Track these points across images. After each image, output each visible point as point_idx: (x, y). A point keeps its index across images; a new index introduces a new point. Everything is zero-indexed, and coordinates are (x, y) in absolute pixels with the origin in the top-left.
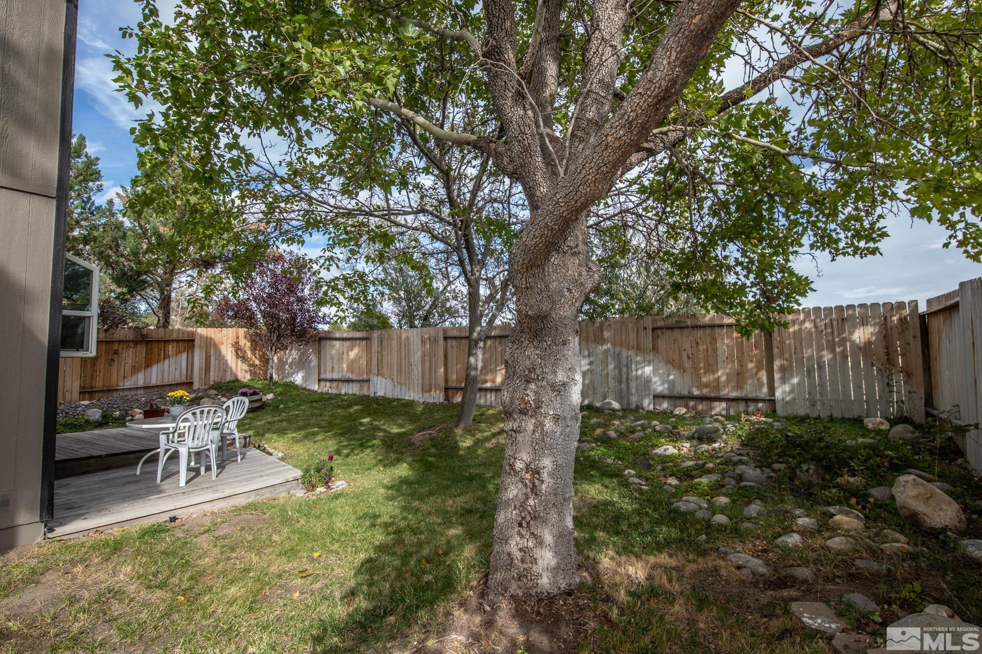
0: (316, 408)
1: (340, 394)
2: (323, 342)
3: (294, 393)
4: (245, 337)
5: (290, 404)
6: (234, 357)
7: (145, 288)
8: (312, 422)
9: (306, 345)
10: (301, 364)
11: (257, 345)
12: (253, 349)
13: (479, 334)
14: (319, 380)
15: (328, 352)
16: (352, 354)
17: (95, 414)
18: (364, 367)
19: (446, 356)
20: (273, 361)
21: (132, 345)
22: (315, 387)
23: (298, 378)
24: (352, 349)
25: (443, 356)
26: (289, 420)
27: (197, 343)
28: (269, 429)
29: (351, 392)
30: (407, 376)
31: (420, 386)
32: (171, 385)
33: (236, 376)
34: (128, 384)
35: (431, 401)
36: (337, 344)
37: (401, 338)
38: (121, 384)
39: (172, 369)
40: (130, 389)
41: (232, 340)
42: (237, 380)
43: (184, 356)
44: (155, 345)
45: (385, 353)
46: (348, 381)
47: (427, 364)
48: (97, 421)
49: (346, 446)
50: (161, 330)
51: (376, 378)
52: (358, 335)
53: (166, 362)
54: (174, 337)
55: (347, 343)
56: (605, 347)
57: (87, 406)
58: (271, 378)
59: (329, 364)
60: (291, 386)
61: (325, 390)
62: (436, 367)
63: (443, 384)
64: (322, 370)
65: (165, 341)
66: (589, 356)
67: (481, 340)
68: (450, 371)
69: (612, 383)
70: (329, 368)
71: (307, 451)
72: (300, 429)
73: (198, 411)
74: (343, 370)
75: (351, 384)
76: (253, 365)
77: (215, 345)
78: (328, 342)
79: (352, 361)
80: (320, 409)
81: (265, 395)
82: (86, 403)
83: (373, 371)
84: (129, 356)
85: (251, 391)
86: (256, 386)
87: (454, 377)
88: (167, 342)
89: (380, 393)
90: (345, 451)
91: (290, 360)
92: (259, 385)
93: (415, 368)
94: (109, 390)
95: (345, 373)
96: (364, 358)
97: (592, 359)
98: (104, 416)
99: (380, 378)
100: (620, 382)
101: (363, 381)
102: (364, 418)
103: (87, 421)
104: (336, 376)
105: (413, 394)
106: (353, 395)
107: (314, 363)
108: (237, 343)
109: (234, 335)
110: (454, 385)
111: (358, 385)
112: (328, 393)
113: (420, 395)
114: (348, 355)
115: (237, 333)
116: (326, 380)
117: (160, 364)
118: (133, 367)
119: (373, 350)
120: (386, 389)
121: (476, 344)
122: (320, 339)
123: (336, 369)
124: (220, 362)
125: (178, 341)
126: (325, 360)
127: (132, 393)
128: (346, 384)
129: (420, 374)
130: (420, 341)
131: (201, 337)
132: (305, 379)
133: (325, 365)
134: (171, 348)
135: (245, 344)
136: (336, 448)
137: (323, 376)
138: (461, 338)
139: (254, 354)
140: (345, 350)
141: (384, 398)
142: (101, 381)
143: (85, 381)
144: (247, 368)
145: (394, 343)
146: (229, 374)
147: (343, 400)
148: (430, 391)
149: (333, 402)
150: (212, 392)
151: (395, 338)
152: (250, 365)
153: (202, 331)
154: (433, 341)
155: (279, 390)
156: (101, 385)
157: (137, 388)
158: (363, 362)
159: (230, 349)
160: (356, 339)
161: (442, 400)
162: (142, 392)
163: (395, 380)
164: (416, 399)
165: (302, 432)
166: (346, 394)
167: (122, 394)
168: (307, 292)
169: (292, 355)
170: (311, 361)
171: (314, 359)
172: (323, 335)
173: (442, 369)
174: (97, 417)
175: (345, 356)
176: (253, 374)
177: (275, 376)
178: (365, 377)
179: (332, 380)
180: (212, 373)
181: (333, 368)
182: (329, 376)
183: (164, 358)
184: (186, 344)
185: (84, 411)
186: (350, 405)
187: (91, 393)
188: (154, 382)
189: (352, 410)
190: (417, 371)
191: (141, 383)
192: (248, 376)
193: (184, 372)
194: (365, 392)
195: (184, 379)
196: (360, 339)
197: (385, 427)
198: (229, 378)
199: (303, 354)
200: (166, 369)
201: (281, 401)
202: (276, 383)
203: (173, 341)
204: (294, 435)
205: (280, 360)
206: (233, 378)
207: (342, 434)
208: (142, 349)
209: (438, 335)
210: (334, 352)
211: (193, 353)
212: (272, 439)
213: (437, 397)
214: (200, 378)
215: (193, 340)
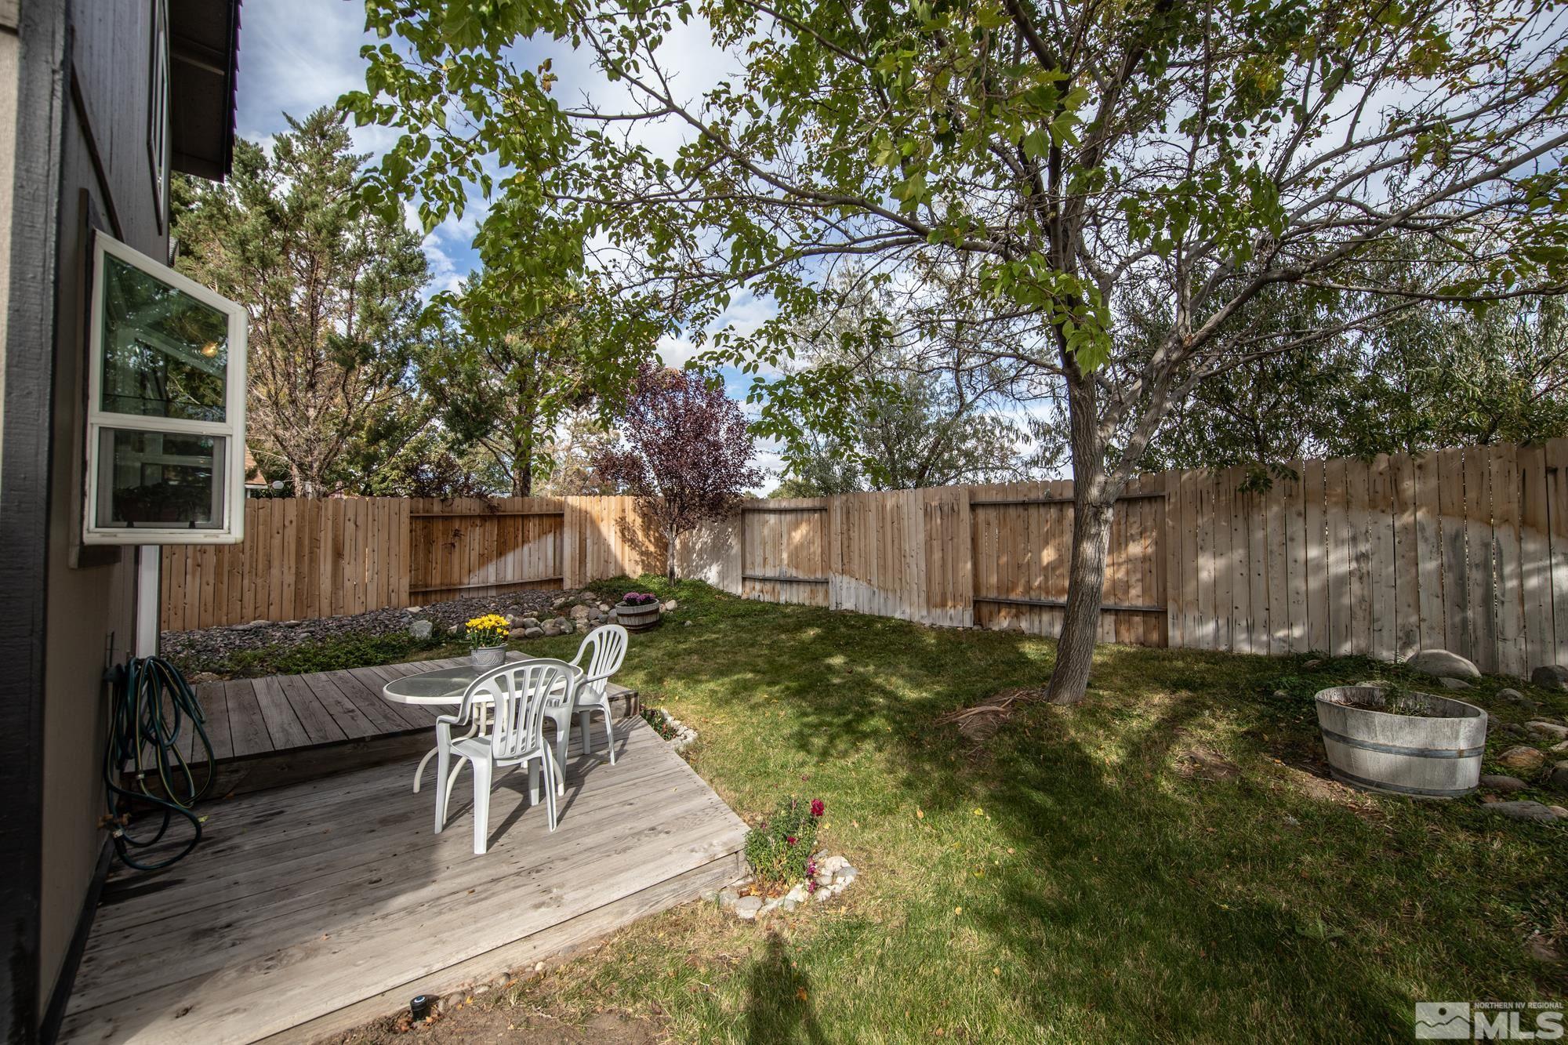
0: (743, 628)
1: (778, 604)
2: (749, 517)
3: (707, 600)
4: (634, 510)
5: (703, 620)
6: (619, 541)
7: (488, 432)
8: (741, 658)
9: (723, 521)
10: (717, 551)
11: (650, 523)
12: (646, 528)
13: (1103, 490)
14: (744, 579)
15: (756, 533)
16: (798, 536)
17: (423, 629)
18: (818, 558)
19: (974, 540)
20: (674, 546)
21: (478, 522)
22: (737, 589)
23: (712, 575)
24: (796, 526)
25: (969, 541)
26: (700, 651)
27: (567, 519)
28: (671, 669)
29: (795, 601)
30: (897, 576)
31: (923, 595)
32: (532, 583)
33: (623, 569)
34: (475, 581)
35: (946, 624)
36: (772, 519)
37: (884, 507)
38: (466, 581)
39: (535, 559)
40: (478, 589)
41: (615, 515)
42: (623, 577)
43: (550, 538)
44: (510, 522)
45: (855, 535)
46: (790, 581)
47: (937, 556)
48: (425, 641)
49: (816, 727)
50: (518, 499)
51: (839, 578)
52: (807, 503)
53: (526, 548)
54: (536, 510)
55: (789, 517)
56: (1407, 518)
57: (415, 616)
58: (672, 573)
59: (759, 552)
60: (701, 587)
61: (754, 595)
62: (956, 561)
63: (969, 593)
64: (748, 562)
65: (523, 516)
66: (1354, 540)
67: (1108, 505)
68: (983, 567)
69: (1431, 607)
70: (759, 560)
71: (740, 731)
72: (720, 673)
73: (510, 674)
74: (781, 564)
75: (795, 586)
76: (645, 553)
77: (593, 522)
78: (756, 517)
79: (796, 548)
80: (749, 631)
81: (663, 602)
82: (415, 609)
83: (834, 566)
84: (476, 539)
85: (643, 596)
86: (651, 586)
87: (994, 580)
88: (526, 517)
89: (848, 605)
90: (818, 742)
91: (698, 546)
92: (654, 585)
93: (912, 562)
94: (449, 591)
95: (785, 568)
96: (818, 542)
97: (1363, 548)
98: (435, 632)
99: (846, 579)
100: (1462, 605)
101: (816, 582)
102: (830, 655)
103: (412, 641)
104: (770, 573)
105: (909, 610)
106: (799, 605)
107: (736, 549)
108: (623, 519)
109: (619, 508)
110: (993, 595)
111: (808, 588)
112: (757, 602)
113: (924, 613)
114: (790, 537)
115: (623, 504)
116: (754, 579)
117: (518, 551)
118: (481, 555)
119: (833, 527)
120: (857, 597)
121: (1097, 515)
122: (745, 511)
123: (770, 561)
124: (599, 550)
125: (541, 516)
126: (752, 544)
127: (481, 594)
128: (787, 587)
129: (923, 575)
130: (921, 513)
131: (573, 509)
132: (722, 575)
133: (752, 554)
134: (532, 527)
135: (635, 520)
136: (796, 728)
137: (749, 572)
138: (1006, 505)
139: (647, 536)
140: (785, 529)
141: (856, 615)
142: (439, 577)
143: (417, 576)
144: (638, 558)
145: (872, 517)
146: (612, 566)
147: (785, 616)
148: (943, 605)
149: (770, 617)
150: (589, 595)
151: (873, 506)
152: (642, 553)
153: (573, 501)
154: (950, 512)
155: (684, 594)
156: (438, 581)
157: (487, 588)
158: (816, 548)
159: (613, 529)
160: (802, 510)
161: (968, 623)
162: (493, 593)
163: (874, 582)
164: (916, 619)
165: (726, 680)
166: (787, 604)
167: (466, 595)
168: (723, 435)
169: (702, 537)
170: (730, 547)
171: (734, 542)
172: (749, 506)
173: (969, 565)
174: (425, 634)
175: (785, 540)
176: (646, 566)
177: (677, 570)
178: (819, 575)
179: (764, 580)
180: (589, 565)
181: (765, 559)
182: (758, 572)
183: (523, 542)
184: (552, 521)
185: (410, 623)
186: (800, 627)
187: (425, 593)
188: (510, 577)
189: (804, 636)
190: (916, 568)
191: (492, 580)
192: (639, 571)
193: (551, 563)
194: (820, 601)
195: (550, 574)
196: (809, 510)
197: (879, 681)
198: (612, 572)
199: (716, 538)
200: (526, 558)
201: (687, 614)
202: (680, 581)
203: (534, 516)
204: (712, 685)
205: (684, 545)
206: (619, 574)
207: (800, 693)
208: (492, 528)
209: (958, 500)
210: (766, 531)
211: (561, 534)
212: (674, 692)
213: (959, 617)
214: (573, 573)
215: (562, 515)
